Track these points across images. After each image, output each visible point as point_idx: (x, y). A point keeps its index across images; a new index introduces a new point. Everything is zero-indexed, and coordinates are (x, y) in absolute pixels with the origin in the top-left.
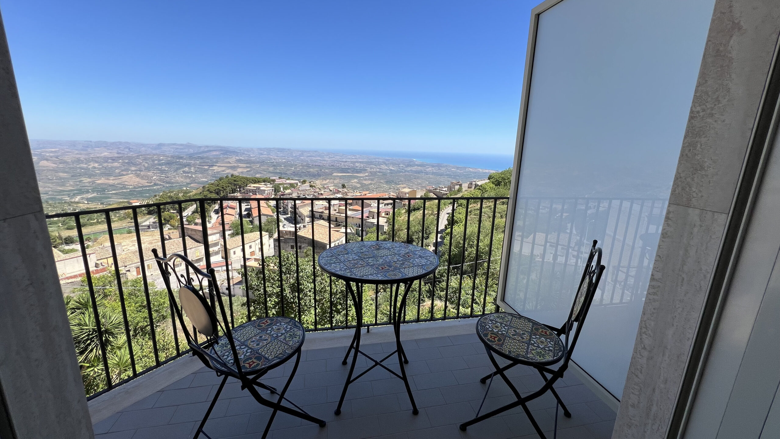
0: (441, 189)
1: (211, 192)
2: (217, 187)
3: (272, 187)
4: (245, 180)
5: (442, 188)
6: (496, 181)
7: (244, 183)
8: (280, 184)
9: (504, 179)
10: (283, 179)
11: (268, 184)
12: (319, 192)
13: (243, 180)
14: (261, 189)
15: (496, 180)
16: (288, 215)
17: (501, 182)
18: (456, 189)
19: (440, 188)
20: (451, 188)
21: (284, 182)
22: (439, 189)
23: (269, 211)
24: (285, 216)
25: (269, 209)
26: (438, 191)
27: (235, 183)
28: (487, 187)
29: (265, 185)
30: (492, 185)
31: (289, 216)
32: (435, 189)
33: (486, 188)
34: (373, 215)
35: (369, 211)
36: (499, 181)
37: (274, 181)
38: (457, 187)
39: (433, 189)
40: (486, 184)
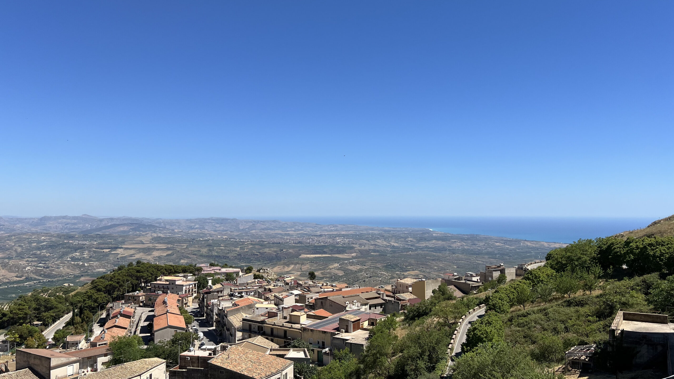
0: (469, 278)
1: (99, 290)
2: (110, 282)
3: (195, 281)
4: (154, 270)
5: (472, 276)
6: (557, 264)
7: (151, 274)
8: (209, 275)
9: (570, 260)
10: (217, 265)
11: (189, 275)
12: (267, 287)
13: (151, 270)
14: (177, 283)
15: (556, 262)
16: (213, 326)
17: (565, 265)
18: (494, 279)
19: (468, 276)
20: (485, 277)
21: (218, 271)
22: (464, 278)
23: (180, 322)
24: (206, 329)
25: (182, 318)
26: (464, 281)
27: (138, 274)
28: (541, 275)
29: (184, 276)
30: (550, 271)
31: (214, 328)
32: (458, 279)
33: (540, 277)
34: (347, 326)
35: (341, 320)
36: (561, 263)
37: (200, 269)
38: (496, 275)
39: (455, 279)
40: (539, 269)
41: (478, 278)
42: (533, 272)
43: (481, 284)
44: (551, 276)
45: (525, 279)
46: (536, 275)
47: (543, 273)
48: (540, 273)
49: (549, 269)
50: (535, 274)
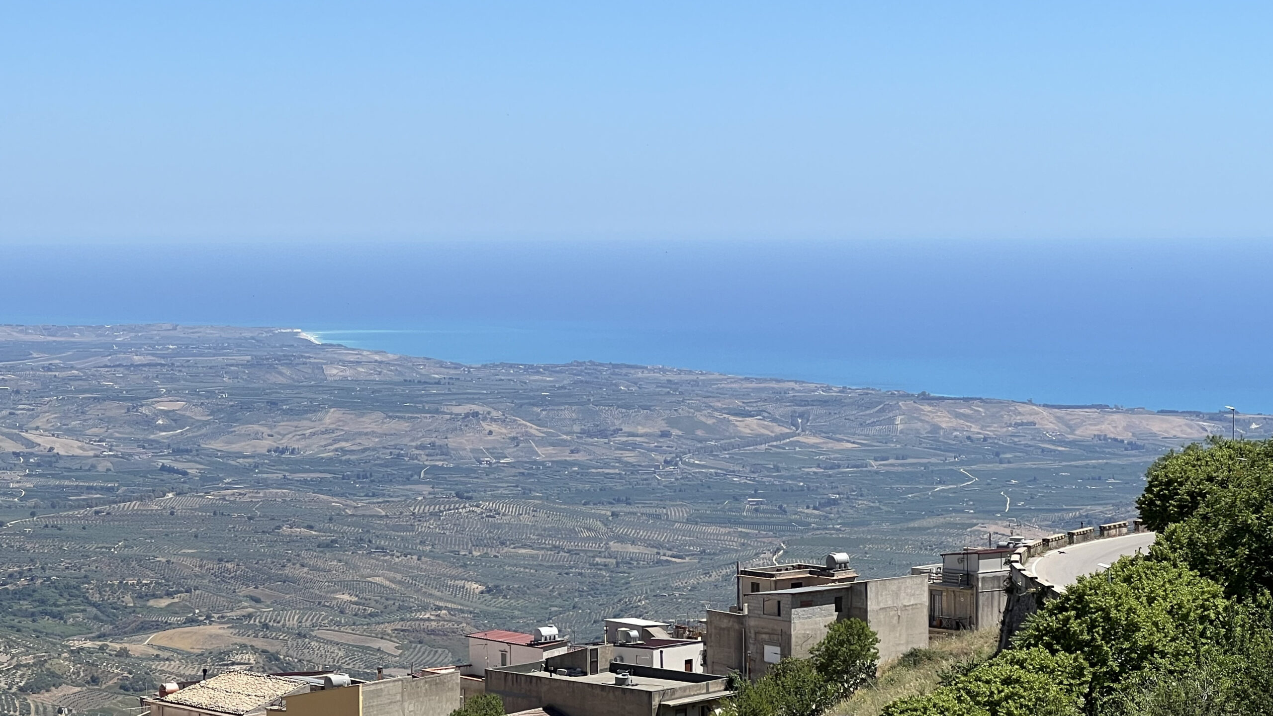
19: (627, 642)
30: (1189, 588)
32: (571, 664)
38: (811, 626)
40: (1128, 580)
41: (694, 651)
42: (1096, 600)
43: (716, 690)
44: (1203, 619)
45: (1048, 646)
46: (1113, 613)
47: (1151, 600)
48: (1133, 603)
49: (1188, 574)
50: (1105, 611)
